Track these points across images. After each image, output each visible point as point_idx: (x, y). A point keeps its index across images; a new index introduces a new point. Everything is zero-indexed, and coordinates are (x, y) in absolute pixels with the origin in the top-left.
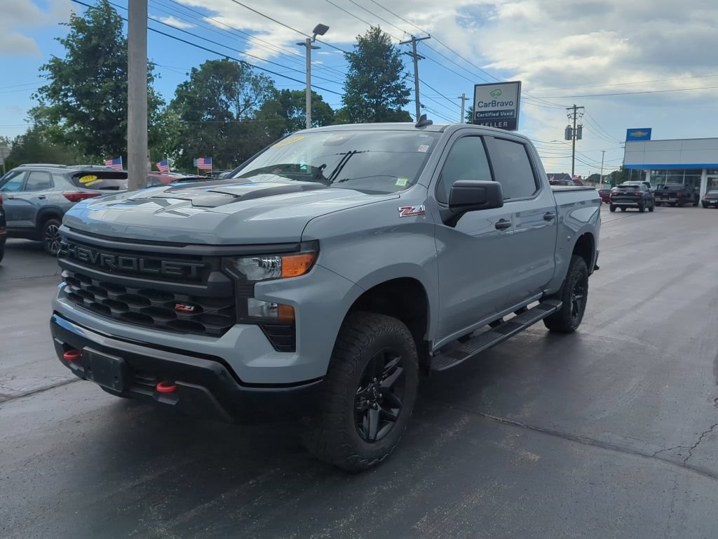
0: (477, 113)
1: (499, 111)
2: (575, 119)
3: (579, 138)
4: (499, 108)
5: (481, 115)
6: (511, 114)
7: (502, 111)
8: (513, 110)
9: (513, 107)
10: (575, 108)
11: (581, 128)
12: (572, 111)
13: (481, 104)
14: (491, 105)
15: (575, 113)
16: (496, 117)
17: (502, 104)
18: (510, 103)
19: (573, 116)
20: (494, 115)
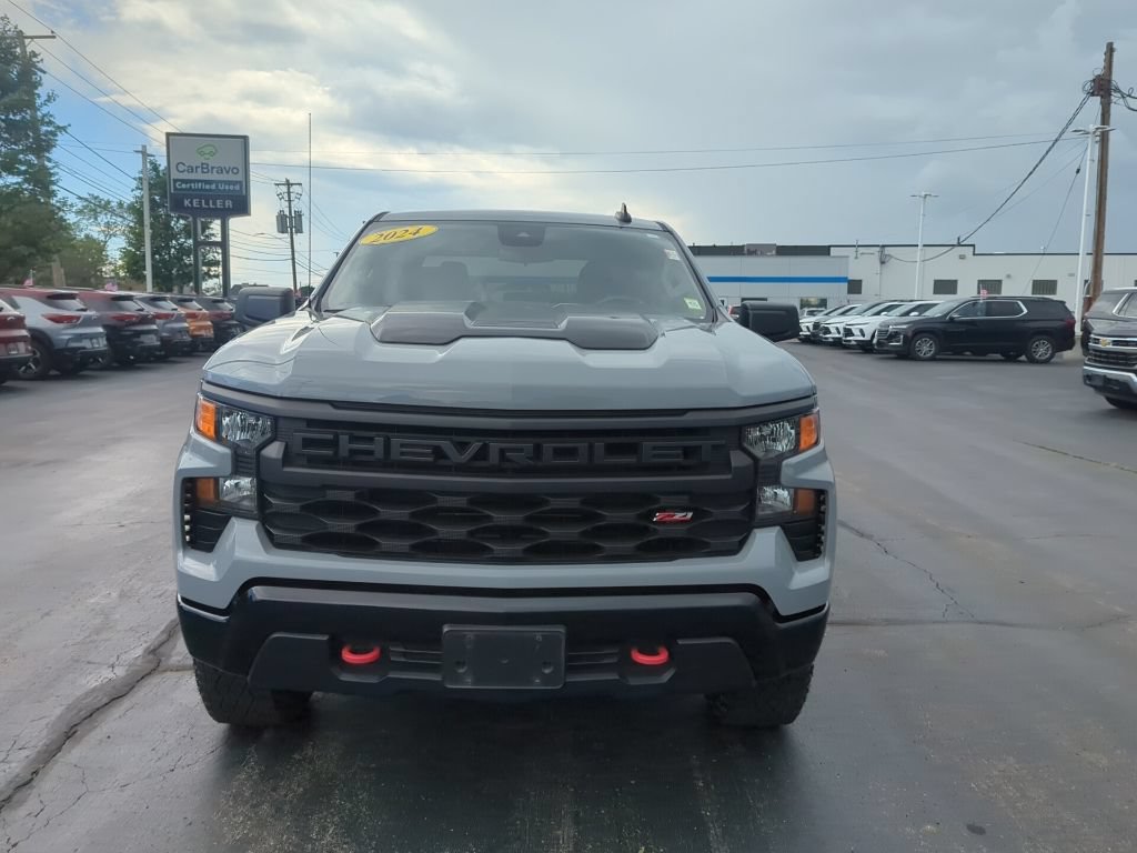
0: (175, 181)
1: (217, 182)
2: (290, 201)
3: (300, 231)
4: (214, 176)
5: (184, 186)
6: (237, 187)
7: (221, 182)
8: (240, 182)
9: (239, 177)
10: (288, 184)
11: (300, 216)
12: (285, 189)
13: (181, 168)
14: (199, 170)
15: (289, 193)
16: (210, 190)
17: (220, 170)
18: (234, 170)
19: (286, 196)
20: (207, 187)
